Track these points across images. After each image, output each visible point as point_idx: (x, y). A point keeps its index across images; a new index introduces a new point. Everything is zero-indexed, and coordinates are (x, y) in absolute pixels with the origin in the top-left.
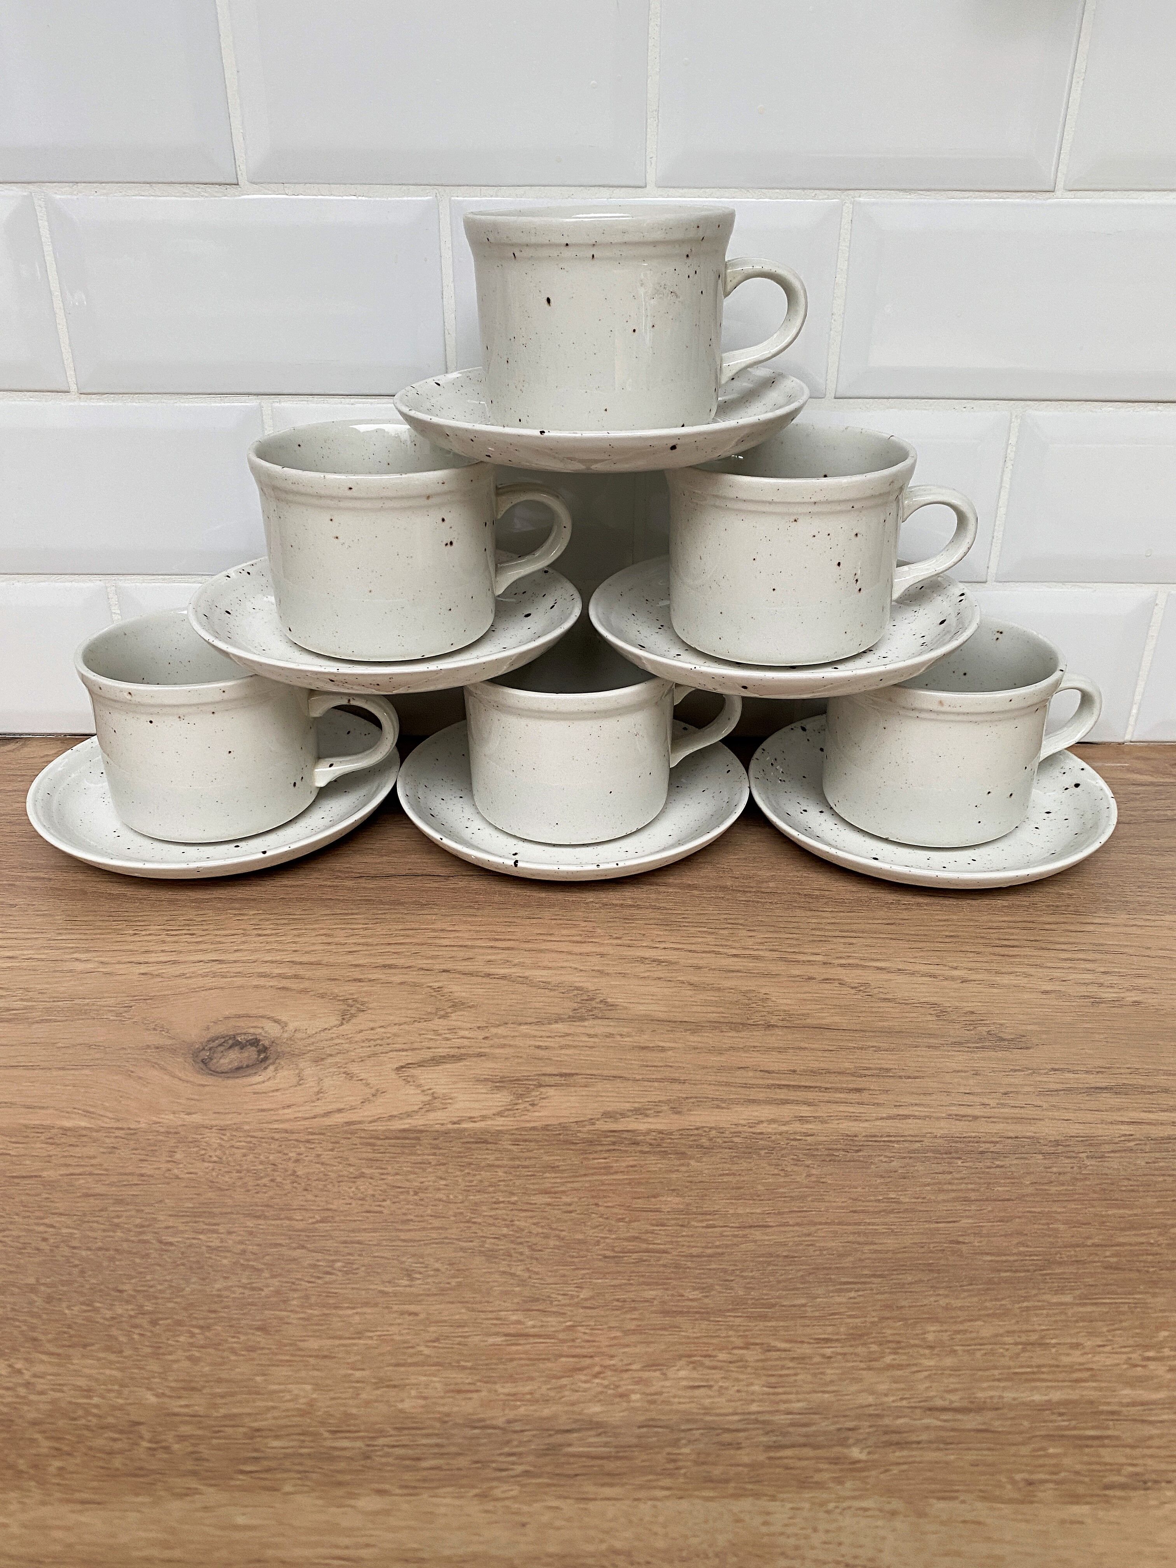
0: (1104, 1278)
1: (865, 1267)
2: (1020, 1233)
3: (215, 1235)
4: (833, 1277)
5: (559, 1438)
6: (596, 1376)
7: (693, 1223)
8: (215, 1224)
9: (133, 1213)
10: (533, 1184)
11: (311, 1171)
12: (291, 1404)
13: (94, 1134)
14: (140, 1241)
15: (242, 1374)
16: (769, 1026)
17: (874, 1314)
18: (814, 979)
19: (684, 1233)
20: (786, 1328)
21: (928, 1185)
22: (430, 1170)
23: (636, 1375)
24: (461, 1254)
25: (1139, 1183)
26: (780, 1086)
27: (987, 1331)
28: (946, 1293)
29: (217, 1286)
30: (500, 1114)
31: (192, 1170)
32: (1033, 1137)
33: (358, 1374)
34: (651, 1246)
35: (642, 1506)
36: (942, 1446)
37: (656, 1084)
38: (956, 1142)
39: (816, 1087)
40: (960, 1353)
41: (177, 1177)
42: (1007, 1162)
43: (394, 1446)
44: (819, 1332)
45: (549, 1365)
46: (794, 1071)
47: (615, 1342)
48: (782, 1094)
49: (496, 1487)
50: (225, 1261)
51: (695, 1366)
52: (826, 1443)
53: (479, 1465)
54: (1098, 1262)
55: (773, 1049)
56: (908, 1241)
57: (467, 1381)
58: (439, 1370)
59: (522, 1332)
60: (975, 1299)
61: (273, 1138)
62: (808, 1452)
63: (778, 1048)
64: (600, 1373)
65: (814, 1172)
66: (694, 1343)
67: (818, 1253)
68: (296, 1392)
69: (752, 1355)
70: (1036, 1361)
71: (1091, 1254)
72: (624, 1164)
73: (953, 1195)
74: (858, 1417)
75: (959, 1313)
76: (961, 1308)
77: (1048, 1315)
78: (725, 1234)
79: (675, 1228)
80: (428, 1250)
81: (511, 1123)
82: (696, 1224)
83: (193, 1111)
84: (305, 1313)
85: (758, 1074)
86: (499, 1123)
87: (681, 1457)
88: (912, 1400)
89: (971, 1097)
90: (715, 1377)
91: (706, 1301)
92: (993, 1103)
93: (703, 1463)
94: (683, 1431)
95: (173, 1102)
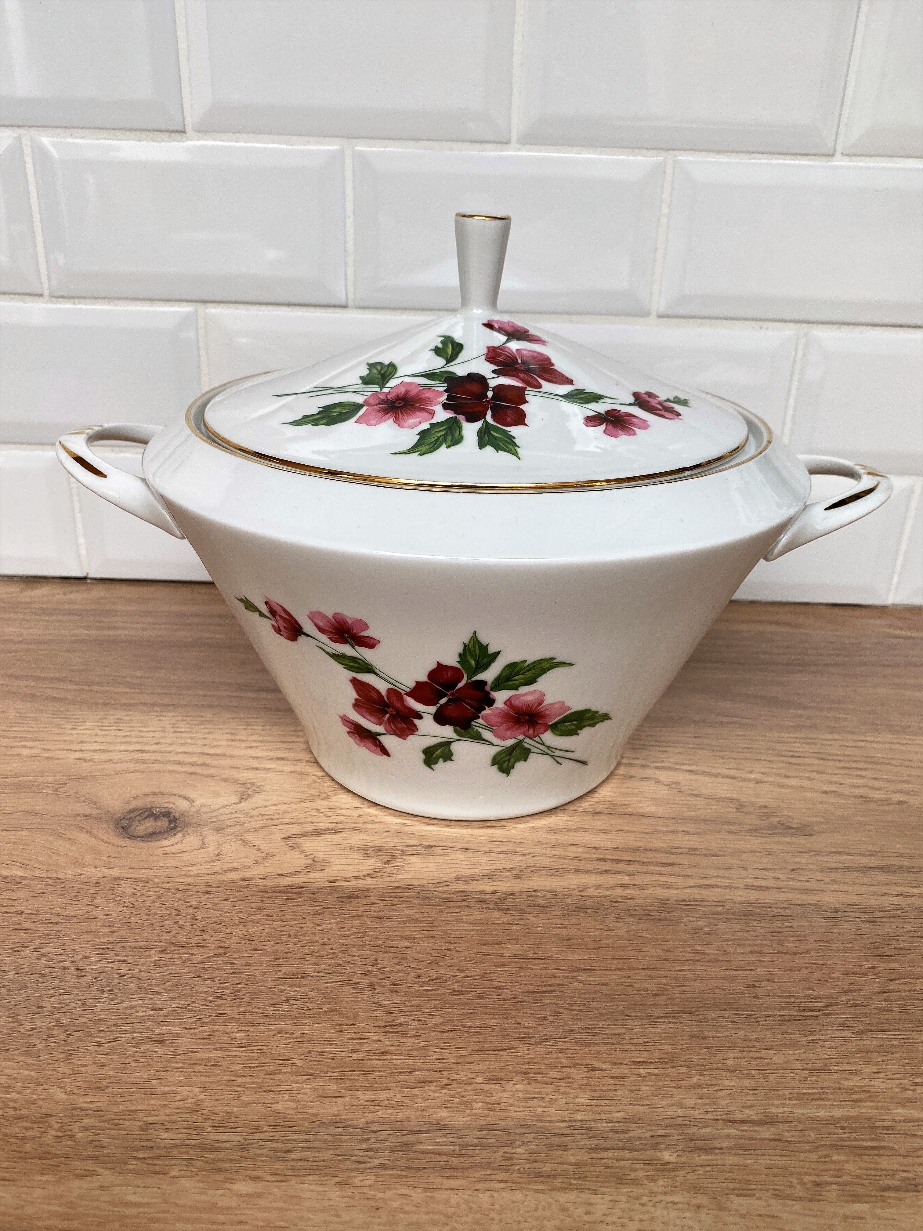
0: (878, 1018)
1: (675, 1004)
2: (807, 981)
3: (124, 965)
4: (648, 1012)
5: (411, 1138)
6: (443, 1087)
7: (530, 966)
8: (125, 956)
9: (56, 945)
10: (395, 931)
11: (208, 916)
12: (180, 1103)
13: (28, 882)
14: (60, 968)
15: (141, 1077)
16: (596, 813)
17: (682, 1042)
18: (634, 777)
19: (522, 974)
20: (609, 1052)
21: (729, 940)
22: (309, 918)
23: (478, 1087)
24: (333, 986)
25: (905, 943)
26: (604, 860)
27: (778, 1059)
28: (744, 1027)
29: (124, 1005)
30: (370, 875)
31: (108, 913)
32: (816, 905)
33: (240, 1080)
34: (495, 983)
35: (481, 1195)
36: (741, 1152)
37: (501, 855)
38: (753, 907)
39: (635, 861)
40: (757, 1076)
41: (95, 918)
42: (795, 924)
43: (268, 1141)
44: (635, 1056)
45: (404, 1077)
46: (617, 849)
47: (462, 1059)
48: (607, 866)
49: (355, 1177)
50: (131, 986)
51: (529, 1081)
52: (641, 1147)
53: (340, 1158)
54: (873, 1005)
55: (600, 830)
56: (712, 984)
57: (333, 1088)
58: (309, 1079)
59: (382, 1049)
60: (769, 1033)
61: (178, 889)
62: (627, 1154)
63: (604, 830)
64: (447, 1085)
65: (633, 927)
66: (530, 1063)
67: (635, 992)
68: (186, 1093)
69: (578, 1074)
70: (821, 1084)
71: (866, 999)
72: (472, 918)
73: (748, 949)
74: (669, 1126)
75: (756, 1043)
76: (756, 1040)
77: (831, 1047)
78: (557, 975)
79: (515, 969)
80: (304, 982)
81: (379, 883)
82: (532, 966)
83: (112, 866)
84: (198, 1029)
85: (586, 850)
86: (369, 882)
87: (516, 1155)
88: (714, 1113)
89: (765, 873)
90: (546, 1090)
91: (540, 1028)
92: (782, 877)
93: (535, 1161)
94: (518, 1134)
95: (96, 859)
